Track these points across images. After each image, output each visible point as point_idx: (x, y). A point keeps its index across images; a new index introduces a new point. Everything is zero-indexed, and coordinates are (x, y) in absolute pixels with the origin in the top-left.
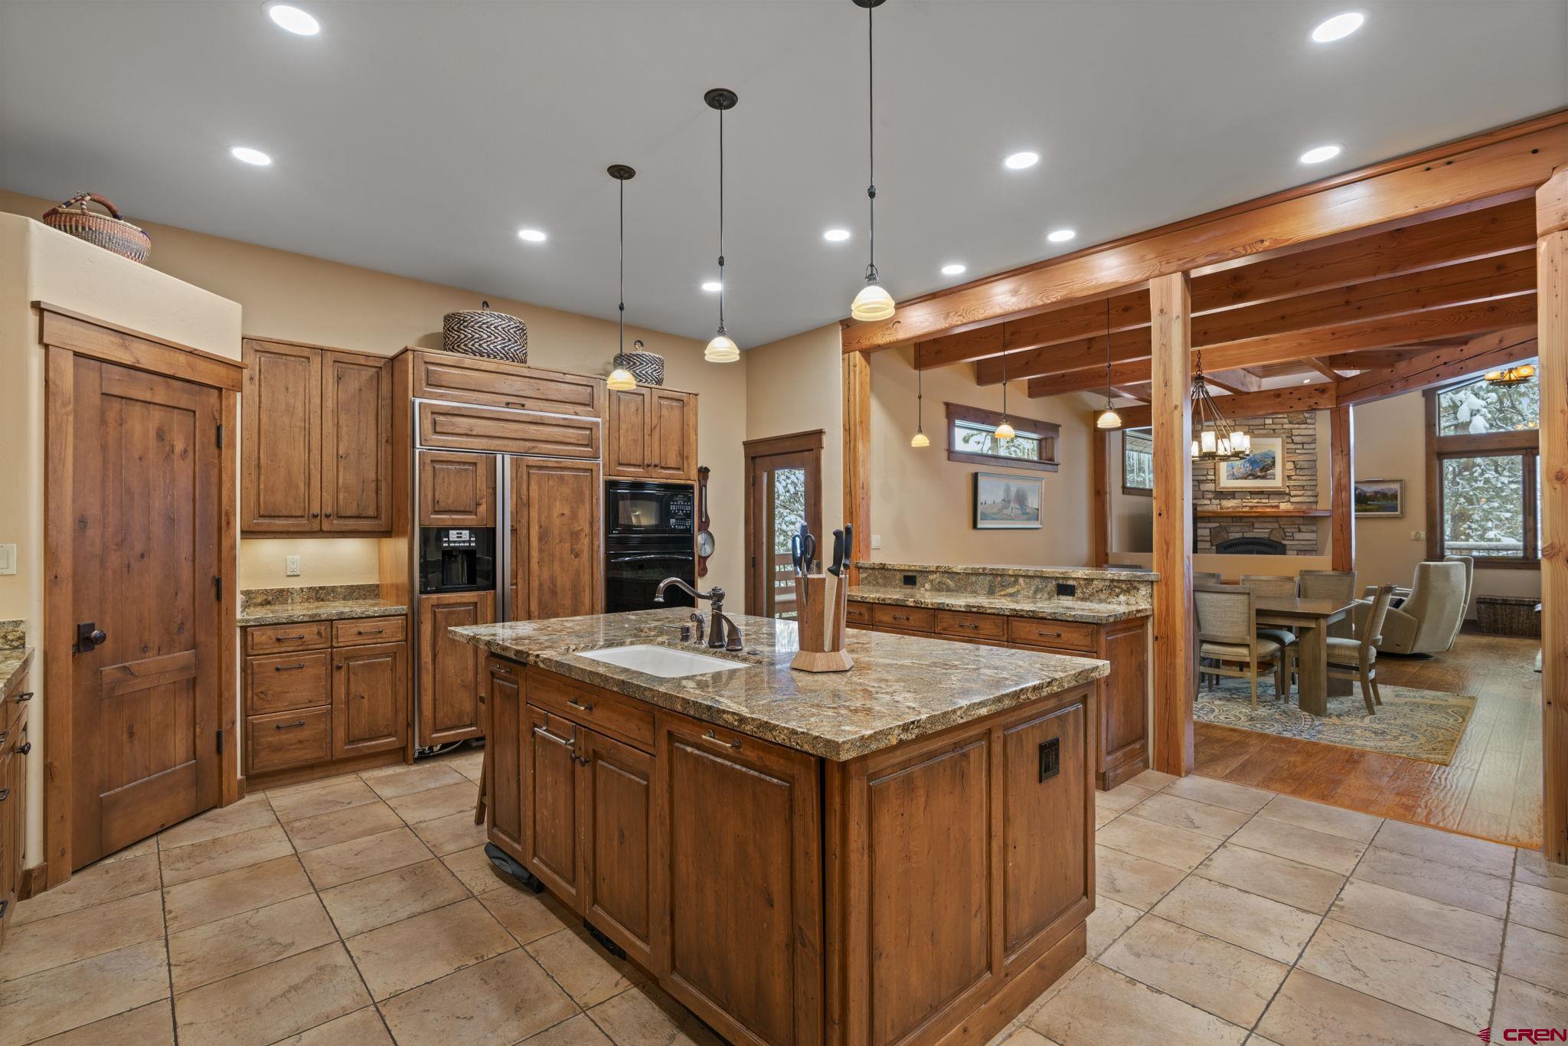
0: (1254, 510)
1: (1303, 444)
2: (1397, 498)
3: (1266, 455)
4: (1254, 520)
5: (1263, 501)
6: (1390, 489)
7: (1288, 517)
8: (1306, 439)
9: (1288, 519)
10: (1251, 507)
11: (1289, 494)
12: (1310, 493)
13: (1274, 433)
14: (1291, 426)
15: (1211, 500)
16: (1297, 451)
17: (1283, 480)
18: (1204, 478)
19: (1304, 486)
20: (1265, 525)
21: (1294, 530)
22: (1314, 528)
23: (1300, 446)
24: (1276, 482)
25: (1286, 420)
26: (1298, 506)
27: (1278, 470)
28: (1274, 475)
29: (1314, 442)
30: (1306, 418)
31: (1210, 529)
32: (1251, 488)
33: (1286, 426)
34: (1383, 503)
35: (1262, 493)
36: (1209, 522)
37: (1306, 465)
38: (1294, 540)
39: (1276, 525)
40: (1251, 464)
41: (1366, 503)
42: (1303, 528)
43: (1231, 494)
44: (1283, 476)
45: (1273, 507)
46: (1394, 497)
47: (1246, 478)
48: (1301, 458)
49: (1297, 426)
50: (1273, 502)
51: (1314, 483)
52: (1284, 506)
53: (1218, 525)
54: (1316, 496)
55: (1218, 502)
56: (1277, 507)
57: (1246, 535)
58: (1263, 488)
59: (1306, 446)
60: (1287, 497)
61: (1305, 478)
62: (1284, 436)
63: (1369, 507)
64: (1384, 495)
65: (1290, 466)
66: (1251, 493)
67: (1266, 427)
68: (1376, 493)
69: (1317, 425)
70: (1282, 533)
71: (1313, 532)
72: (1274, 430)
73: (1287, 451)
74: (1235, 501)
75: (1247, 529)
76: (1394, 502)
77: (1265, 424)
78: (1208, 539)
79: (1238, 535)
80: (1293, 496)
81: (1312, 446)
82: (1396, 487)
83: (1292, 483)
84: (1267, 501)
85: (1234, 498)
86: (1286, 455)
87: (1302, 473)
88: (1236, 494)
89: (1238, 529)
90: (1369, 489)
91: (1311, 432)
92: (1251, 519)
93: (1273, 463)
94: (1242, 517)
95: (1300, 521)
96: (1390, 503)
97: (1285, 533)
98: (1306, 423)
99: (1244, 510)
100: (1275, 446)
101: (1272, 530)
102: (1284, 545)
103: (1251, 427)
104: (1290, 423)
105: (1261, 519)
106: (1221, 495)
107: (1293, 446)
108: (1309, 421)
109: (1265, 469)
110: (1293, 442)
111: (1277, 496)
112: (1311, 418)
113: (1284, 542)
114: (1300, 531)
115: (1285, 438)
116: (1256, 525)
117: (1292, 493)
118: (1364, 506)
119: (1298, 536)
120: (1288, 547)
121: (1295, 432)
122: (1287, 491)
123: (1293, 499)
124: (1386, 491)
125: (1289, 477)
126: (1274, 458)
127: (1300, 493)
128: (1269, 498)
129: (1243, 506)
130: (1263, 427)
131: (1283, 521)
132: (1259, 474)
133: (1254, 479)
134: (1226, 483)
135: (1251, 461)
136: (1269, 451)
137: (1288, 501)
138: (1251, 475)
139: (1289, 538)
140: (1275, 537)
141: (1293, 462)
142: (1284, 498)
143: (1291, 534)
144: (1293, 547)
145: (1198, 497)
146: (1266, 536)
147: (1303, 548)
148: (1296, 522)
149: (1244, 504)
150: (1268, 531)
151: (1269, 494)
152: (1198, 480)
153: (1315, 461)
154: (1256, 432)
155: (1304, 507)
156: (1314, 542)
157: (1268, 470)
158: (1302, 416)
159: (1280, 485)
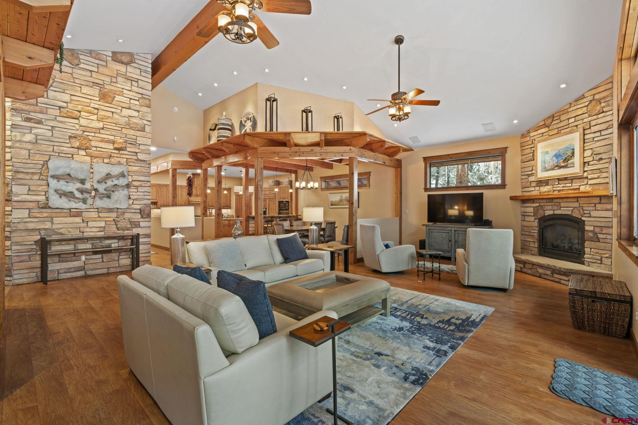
0: (561, 193)
1: (600, 131)
3: (567, 149)
4: (561, 201)
5: (567, 185)
7: (587, 197)
8: (602, 127)
9: (587, 199)
10: (559, 191)
11: (587, 178)
12: (605, 175)
13: (574, 129)
14: (590, 118)
15: (535, 187)
16: (595, 139)
17: (581, 166)
18: (531, 173)
19: (600, 170)
20: (570, 204)
21: (591, 208)
22: (609, 206)
23: (598, 134)
24: (576, 169)
25: (586, 115)
26: (596, 187)
27: (577, 160)
28: (573, 163)
29: (610, 127)
30: (605, 107)
31: (534, 207)
32: (558, 176)
33: (585, 120)
35: (566, 179)
36: (533, 203)
37: (602, 150)
38: (590, 217)
39: (576, 205)
40: (557, 158)
42: (599, 206)
43: (546, 182)
44: (581, 163)
45: (575, 189)
47: (553, 169)
48: (598, 144)
49: (595, 117)
50: (575, 185)
52: (584, 188)
53: (538, 205)
55: (538, 188)
56: (578, 189)
57: (556, 212)
58: (566, 175)
59: (603, 133)
60: (586, 180)
61: (602, 162)
62: (582, 129)
65: (588, 153)
66: (559, 180)
67: (570, 125)
70: (581, 211)
71: (607, 210)
72: (576, 126)
73: (584, 142)
74: (548, 187)
75: (556, 208)
78: (532, 214)
79: (551, 212)
80: (590, 179)
81: (609, 131)
83: (589, 168)
84: (570, 185)
85: (548, 184)
86: (583, 145)
87: (600, 157)
88: (550, 182)
89: (550, 208)
91: (608, 119)
92: (559, 200)
93: (573, 153)
94: (552, 199)
95: (597, 200)
97: (584, 211)
98: (604, 112)
99: (554, 193)
100: (576, 140)
101: (575, 207)
102: (583, 221)
103: (559, 129)
104: (590, 116)
105: (565, 200)
106: (541, 183)
107: (591, 136)
108: (605, 109)
109: (566, 160)
110: (592, 132)
111: (578, 180)
112: (608, 106)
113: (583, 219)
115: (582, 131)
116: (562, 205)
117: (589, 177)
119: (594, 214)
120: (586, 223)
121: (592, 123)
122: (585, 174)
123: (590, 182)
125: (587, 163)
126: (573, 149)
127: (596, 176)
128: (572, 183)
129: (554, 191)
130: (567, 126)
131: (582, 201)
132: (562, 164)
133: (559, 169)
134: (541, 175)
135: (557, 156)
136: (570, 145)
137: (587, 184)
138: (557, 166)
139: (586, 215)
140: (576, 214)
141: (592, 149)
142: (583, 182)
143: (588, 212)
144: (591, 223)
145: (527, 186)
146: (570, 213)
147: (599, 224)
148: (592, 201)
149: (554, 189)
150: (572, 209)
151: (572, 180)
152: (528, 175)
153: (611, 144)
154: (562, 132)
155: (601, 189)
156: (610, 219)
157: (569, 160)
158: (599, 108)
159: (579, 171)
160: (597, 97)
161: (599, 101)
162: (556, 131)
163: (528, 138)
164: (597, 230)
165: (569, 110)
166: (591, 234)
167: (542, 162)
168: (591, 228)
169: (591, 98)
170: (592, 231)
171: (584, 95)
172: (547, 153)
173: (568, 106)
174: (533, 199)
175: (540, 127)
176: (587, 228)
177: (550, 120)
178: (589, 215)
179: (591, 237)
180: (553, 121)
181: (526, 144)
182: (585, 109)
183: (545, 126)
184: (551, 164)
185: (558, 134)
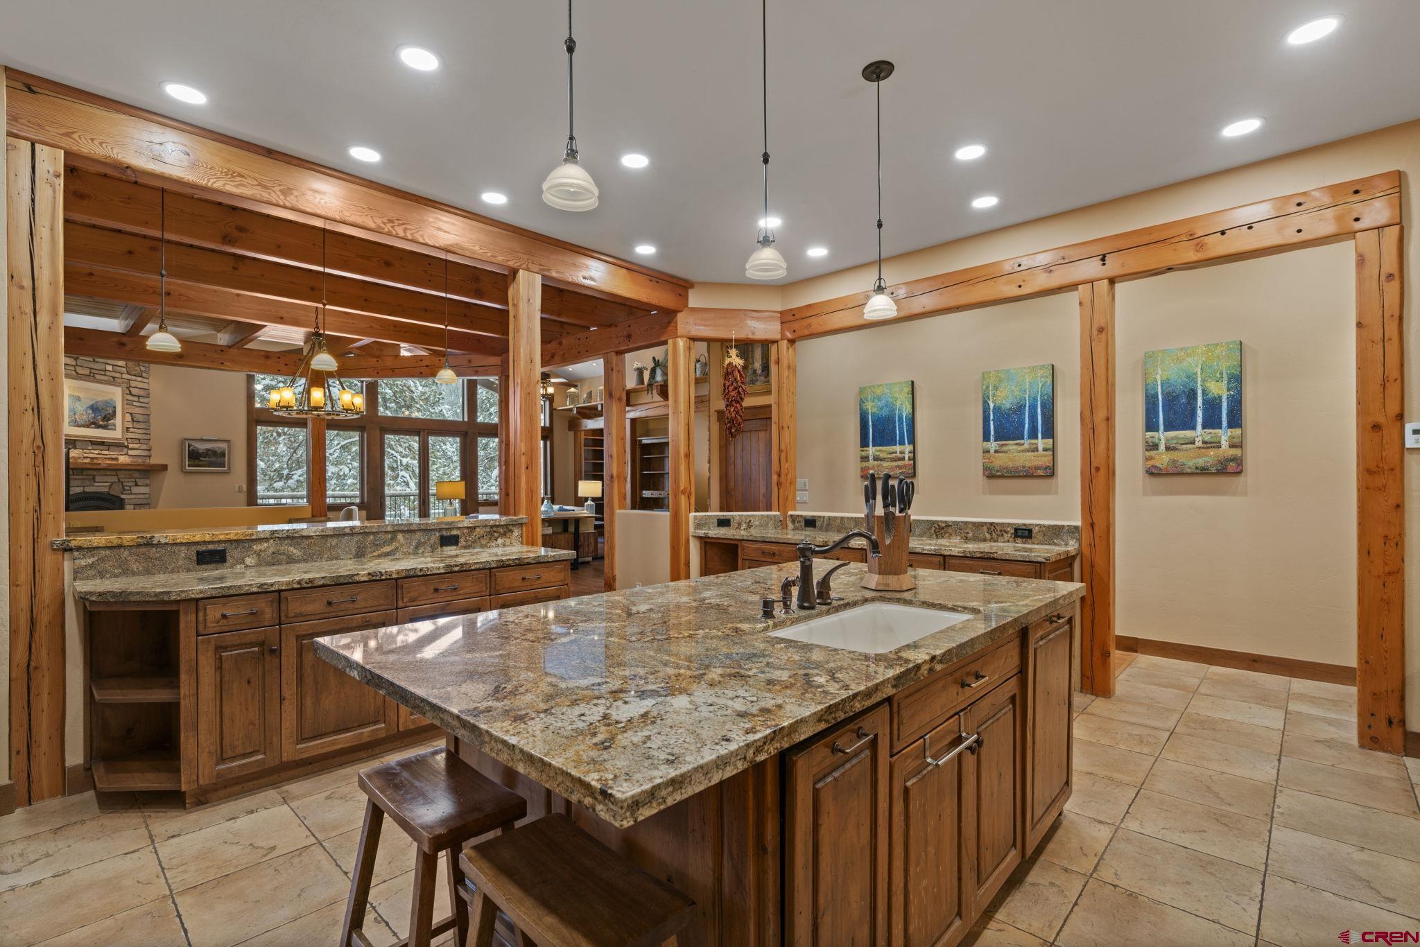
0: (95, 461)
1: (139, 396)
2: (225, 456)
3: (106, 404)
4: (95, 473)
5: (104, 452)
6: (219, 448)
7: (126, 470)
8: (142, 393)
9: (127, 472)
10: (92, 459)
11: (127, 447)
12: (144, 447)
13: (113, 381)
14: (129, 377)
16: (135, 403)
17: (123, 432)
19: (139, 439)
20: (106, 478)
21: (131, 484)
22: (148, 482)
23: (136, 399)
24: (116, 434)
25: (123, 369)
26: (135, 459)
27: (118, 420)
28: (115, 426)
29: (148, 396)
30: (141, 371)
32: (93, 437)
33: (124, 376)
34: (213, 459)
35: (103, 443)
37: (141, 418)
38: (131, 494)
39: (115, 479)
40: (94, 411)
41: (198, 459)
42: (140, 482)
44: (123, 427)
45: (113, 459)
46: (223, 454)
47: (88, 426)
48: (137, 410)
49: (134, 378)
50: (112, 454)
51: (148, 437)
52: (123, 459)
54: (149, 450)
56: (117, 459)
57: (88, 489)
58: (105, 438)
59: (141, 400)
60: (125, 450)
61: (139, 431)
62: (123, 386)
63: (201, 463)
64: (214, 453)
65: (128, 417)
66: (93, 443)
67: (107, 373)
68: (208, 450)
69: (151, 380)
70: (121, 487)
71: (147, 485)
72: (114, 378)
73: (127, 403)
75: (87, 483)
76: (222, 459)
77: (105, 371)
80: (131, 449)
81: (146, 400)
82: (224, 446)
83: (130, 435)
84: (107, 452)
86: (126, 406)
87: (138, 426)
88: (77, 443)
90: (202, 447)
91: (145, 386)
92: (92, 472)
93: (114, 413)
94: (85, 469)
95: (136, 475)
96: (220, 460)
97: (123, 487)
98: (142, 377)
99: (87, 461)
100: (116, 395)
101: (112, 483)
102: (123, 500)
103: (92, 371)
104: (128, 373)
105: (102, 472)
107: (130, 398)
108: (144, 375)
109: (106, 418)
110: (131, 394)
111: (116, 448)
112: (145, 372)
113: (123, 496)
114: (136, 485)
115: (124, 388)
116: (97, 479)
117: (131, 446)
118: (197, 462)
119: (135, 490)
120: (126, 501)
121: (133, 384)
122: (126, 442)
123: (131, 452)
124: (216, 449)
125: (127, 429)
126: (115, 407)
127: (136, 446)
128: (109, 450)
129: (84, 458)
130: (103, 373)
131: (121, 475)
132: (100, 423)
133: (96, 428)
134: (69, 430)
135: (94, 408)
136: (110, 399)
137: (126, 454)
138: (93, 423)
139: (127, 492)
140: (116, 491)
141: (131, 414)
142: (123, 451)
143: (128, 488)
144: (131, 502)
146: (107, 490)
147: (139, 502)
148: (133, 475)
149: (85, 455)
150: (108, 484)
151: (110, 446)
153: (149, 415)
154: (97, 377)
155: (140, 461)
156: (148, 496)
157: (109, 419)
158: (138, 368)
159: (119, 436)
161: (138, 362)
162: (87, 372)
167: (71, 411)
172: (79, 399)
178: (129, 492)
182: (123, 362)
184: (85, 417)
185: (91, 377)
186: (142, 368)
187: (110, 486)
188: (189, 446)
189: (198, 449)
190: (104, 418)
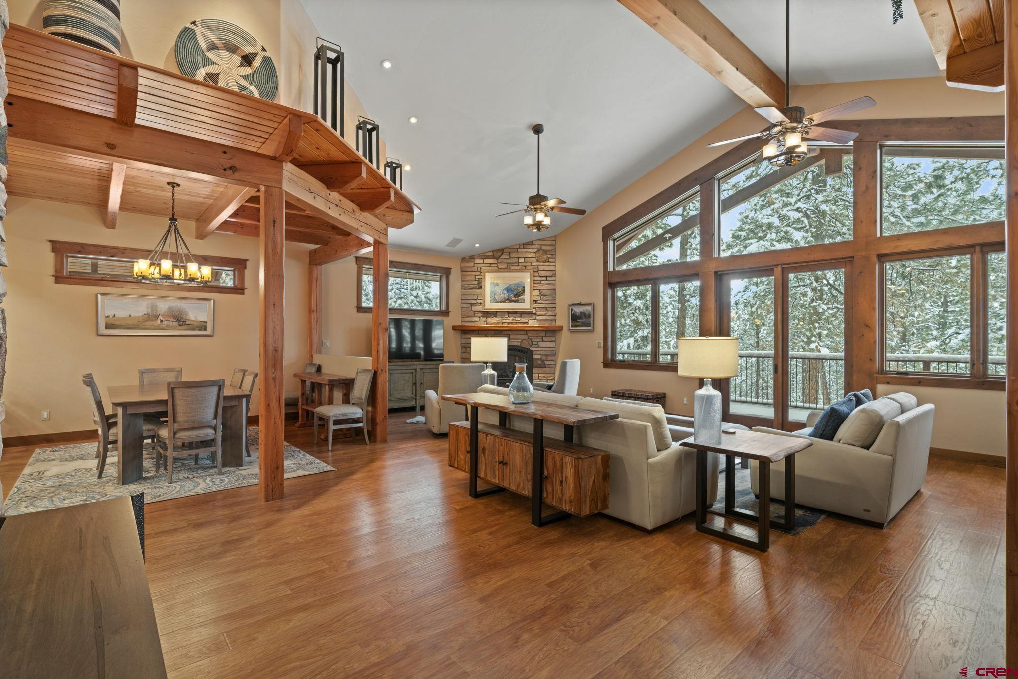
0: (511, 325)
1: (546, 277)
2: (590, 317)
3: (518, 285)
4: (510, 333)
5: (517, 318)
6: (587, 310)
7: (535, 330)
8: (548, 274)
9: (535, 332)
10: (508, 323)
11: (535, 314)
12: (550, 313)
13: (525, 269)
14: (538, 264)
15: (480, 317)
16: (542, 282)
17: (531, 303)
18: (475, 302)
19: (546, 308)
20: (519, 336)
21: (539, 340)
22: (553, 339)
23: (544, 279)
24: (526, 305)
25: (534, 260)
26: (543, 322)
27: (527, 296)
28: (524, 300)
29: (554, 275)
30: (549, 258)
32: (508, 309)
33: (534, 264)
34: (584, 320)
35: (516, 313)
36: (478, 334)
37: (548, 292)
38: (538, 347)
39: (526, 337)
40: (508, 291)
41: (577, 320)
42: (545, 339)
43: (494, 314)
44: (531, 300)
45: (524, 323)
47: (504, 302)
48: (545, 287)
49: (542, 264)
50: (524, 319)
51: (554, 306)
52: (532, 323)
54: (555, 315)
55: (484, 319)
56: (527, 323)
58: (516, 309)
59: (548, 279)
60: (534, 316)
61: (547, 302)
62: (532, 271)
63: (578, 323)
64: (584, 315)
65: (536, 293)
66: (509, 313)
67: (520, 264)
68: (581, 313)
69: (557, 263)
70: (530, 342)
71: (552, 341)
72: (525, 267)
73: (534, 282)
74: (497, 319)
76: (589, 320)
77: (519, 262)
80: (539, 315)
81: (553, 279)
82: (590, 308)
83: (538, 306)
84: (520, 318)
85: (496, 316)
86: (533, 285)
87: (545, 298)
88: (498, 314)
90: (578, 310)
91: (552, 268)
92: (508, 332)
93: (524, 291)
94: (501, 331)
95: (543, 333)
96: (587, 320)
97: (532, 342)
98: (549, 262)
99: (503, 325)
100: (526, 279)
101: (524, 339)
102: (532, 351)
103: (509, 265)
104: (538, 261)
105: (515, 332)
106: (487, 314)
107: (539, 279)
108: (550, 260)
109: (517, 295)
110: (539, 276)
111: (527, 315)
112: (552, 258)
113: (532, 349)
114: (543, 341)
115: (532, 273)
116: (512, 337)
117: (538, 313)
118: (575, 323)
119: (542, 344)
120: (534, 353)
121: (541, 268)
122: (534, 311)
123: (538, 318)
124: (585, 311)
125: (536, 301)
126: (524, 287)
127: (543, 313)
128: (521, 317)
129: (502, 323)
130: (517, 265)
131: (530, 334)
132: (513, 299)
133: (509, 302)
134: (490, 306)
135: (508, 290)
136: (521, 282)
137: (535, 319)
138: (508, 299)
139: (534, 346)
140: (526, 345)
141: (539, 290)
142: (532, 317)
143: (536, 343)
144: (538, 353)
145: (470, 315)
146: (519, 344)
147: (545, 353)
148: (541, 334)
149: (503, 321)
150: (521, 340)
151: (521, 314)
152: (471, 303)
153: (555, 289)
154: (512, 268)
155: (547, 324)
156: (554, 349)
157: (520, 296)
158: (545, 257)
159: (528, 307)
160: (544, 247)
161: (546, 252)
162: (505, 266)
163: (472, 265)
164: (544, 358)
165: (520, 250)
166: (539, 362)
167: (491, 293)
168: (539, 357)
169: (539, 247)
170: (540, 359)
171: (533, 242)
172: (497, 285)
173: (518, 246)
174: (478, 330)
175: (488, 257)
176: (535, 357)
177: (499, 253)
178: (537, 346)
179: (540, 365)
180: (502, 254)
181: (469, 270)
182: (533, 255)
183: (493, 257)
184: (502, 296)
185: (508, 269)
186: (549, 256)
187: (522, 342)
188: (572, 310)
189: (576, 313)
190: (516, 295)
